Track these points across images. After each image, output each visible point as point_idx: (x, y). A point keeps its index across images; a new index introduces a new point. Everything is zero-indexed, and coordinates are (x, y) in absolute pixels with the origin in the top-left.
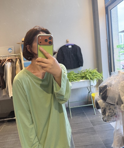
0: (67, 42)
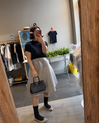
0: (52, 29)
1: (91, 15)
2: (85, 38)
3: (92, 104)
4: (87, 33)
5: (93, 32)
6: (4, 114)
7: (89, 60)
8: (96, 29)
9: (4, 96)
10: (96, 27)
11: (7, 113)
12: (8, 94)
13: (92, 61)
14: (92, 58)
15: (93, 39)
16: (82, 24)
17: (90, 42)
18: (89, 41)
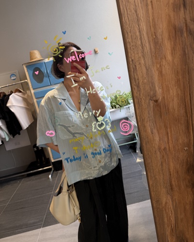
1: (153, 19)
2: (142, 88)
4: (147, 74)
5: (167, 69)
7: (163, 147)
8: (173, 60)
10: (172, 54)
13: (170, 150)
14: (170, 141)
15: (169, 90)
16: (129, 50)
18: (156, 96)
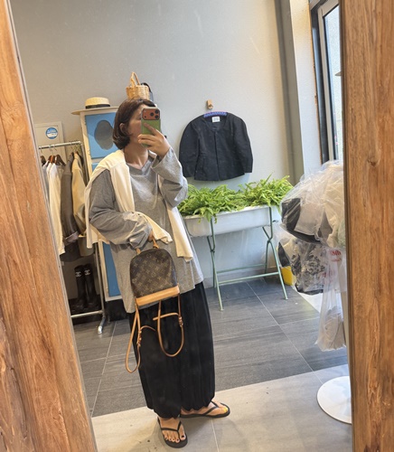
2: (359, 145)
3: (382, 400)
4: (368, 128)
5: (390, 126)
6: (42, 433)
7: (375, 227)
9: (50, 360)
11: (55, 430)
12: (66, 354)
13: (383, 232)
14: (385, 221)
15: (390, 152)
16: (350, 97)
17: (378, 163)
18: (374, 157)
